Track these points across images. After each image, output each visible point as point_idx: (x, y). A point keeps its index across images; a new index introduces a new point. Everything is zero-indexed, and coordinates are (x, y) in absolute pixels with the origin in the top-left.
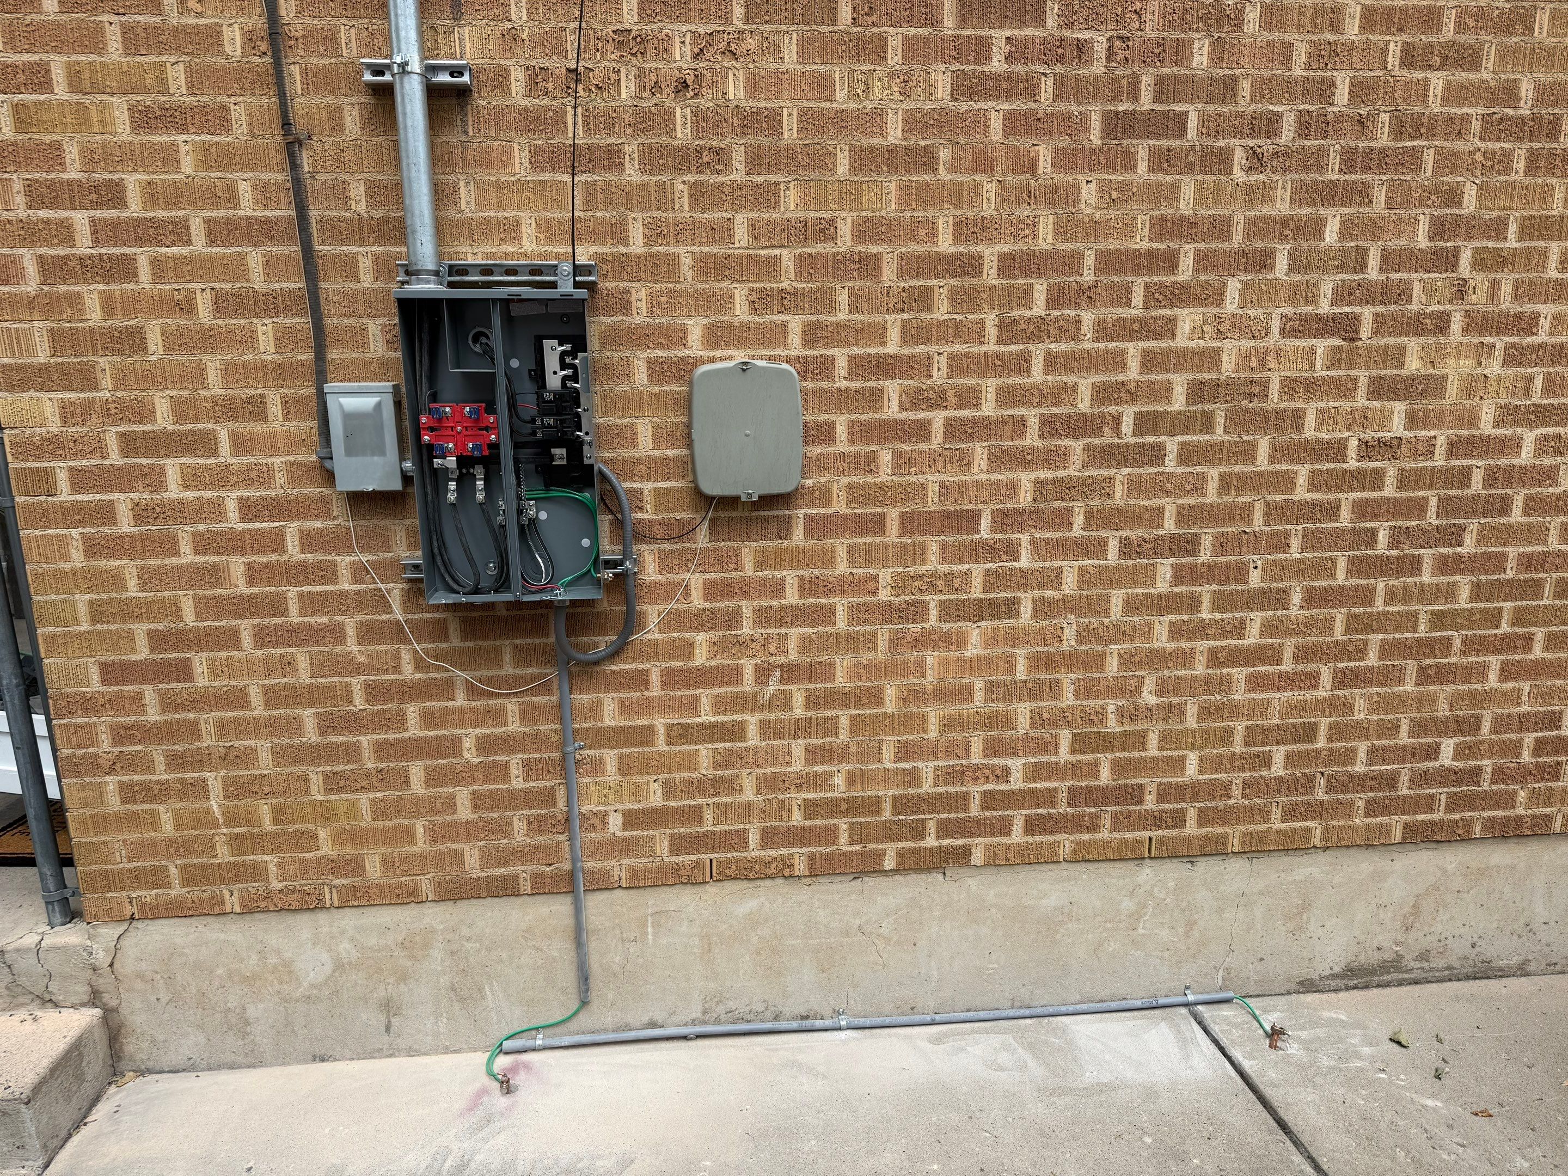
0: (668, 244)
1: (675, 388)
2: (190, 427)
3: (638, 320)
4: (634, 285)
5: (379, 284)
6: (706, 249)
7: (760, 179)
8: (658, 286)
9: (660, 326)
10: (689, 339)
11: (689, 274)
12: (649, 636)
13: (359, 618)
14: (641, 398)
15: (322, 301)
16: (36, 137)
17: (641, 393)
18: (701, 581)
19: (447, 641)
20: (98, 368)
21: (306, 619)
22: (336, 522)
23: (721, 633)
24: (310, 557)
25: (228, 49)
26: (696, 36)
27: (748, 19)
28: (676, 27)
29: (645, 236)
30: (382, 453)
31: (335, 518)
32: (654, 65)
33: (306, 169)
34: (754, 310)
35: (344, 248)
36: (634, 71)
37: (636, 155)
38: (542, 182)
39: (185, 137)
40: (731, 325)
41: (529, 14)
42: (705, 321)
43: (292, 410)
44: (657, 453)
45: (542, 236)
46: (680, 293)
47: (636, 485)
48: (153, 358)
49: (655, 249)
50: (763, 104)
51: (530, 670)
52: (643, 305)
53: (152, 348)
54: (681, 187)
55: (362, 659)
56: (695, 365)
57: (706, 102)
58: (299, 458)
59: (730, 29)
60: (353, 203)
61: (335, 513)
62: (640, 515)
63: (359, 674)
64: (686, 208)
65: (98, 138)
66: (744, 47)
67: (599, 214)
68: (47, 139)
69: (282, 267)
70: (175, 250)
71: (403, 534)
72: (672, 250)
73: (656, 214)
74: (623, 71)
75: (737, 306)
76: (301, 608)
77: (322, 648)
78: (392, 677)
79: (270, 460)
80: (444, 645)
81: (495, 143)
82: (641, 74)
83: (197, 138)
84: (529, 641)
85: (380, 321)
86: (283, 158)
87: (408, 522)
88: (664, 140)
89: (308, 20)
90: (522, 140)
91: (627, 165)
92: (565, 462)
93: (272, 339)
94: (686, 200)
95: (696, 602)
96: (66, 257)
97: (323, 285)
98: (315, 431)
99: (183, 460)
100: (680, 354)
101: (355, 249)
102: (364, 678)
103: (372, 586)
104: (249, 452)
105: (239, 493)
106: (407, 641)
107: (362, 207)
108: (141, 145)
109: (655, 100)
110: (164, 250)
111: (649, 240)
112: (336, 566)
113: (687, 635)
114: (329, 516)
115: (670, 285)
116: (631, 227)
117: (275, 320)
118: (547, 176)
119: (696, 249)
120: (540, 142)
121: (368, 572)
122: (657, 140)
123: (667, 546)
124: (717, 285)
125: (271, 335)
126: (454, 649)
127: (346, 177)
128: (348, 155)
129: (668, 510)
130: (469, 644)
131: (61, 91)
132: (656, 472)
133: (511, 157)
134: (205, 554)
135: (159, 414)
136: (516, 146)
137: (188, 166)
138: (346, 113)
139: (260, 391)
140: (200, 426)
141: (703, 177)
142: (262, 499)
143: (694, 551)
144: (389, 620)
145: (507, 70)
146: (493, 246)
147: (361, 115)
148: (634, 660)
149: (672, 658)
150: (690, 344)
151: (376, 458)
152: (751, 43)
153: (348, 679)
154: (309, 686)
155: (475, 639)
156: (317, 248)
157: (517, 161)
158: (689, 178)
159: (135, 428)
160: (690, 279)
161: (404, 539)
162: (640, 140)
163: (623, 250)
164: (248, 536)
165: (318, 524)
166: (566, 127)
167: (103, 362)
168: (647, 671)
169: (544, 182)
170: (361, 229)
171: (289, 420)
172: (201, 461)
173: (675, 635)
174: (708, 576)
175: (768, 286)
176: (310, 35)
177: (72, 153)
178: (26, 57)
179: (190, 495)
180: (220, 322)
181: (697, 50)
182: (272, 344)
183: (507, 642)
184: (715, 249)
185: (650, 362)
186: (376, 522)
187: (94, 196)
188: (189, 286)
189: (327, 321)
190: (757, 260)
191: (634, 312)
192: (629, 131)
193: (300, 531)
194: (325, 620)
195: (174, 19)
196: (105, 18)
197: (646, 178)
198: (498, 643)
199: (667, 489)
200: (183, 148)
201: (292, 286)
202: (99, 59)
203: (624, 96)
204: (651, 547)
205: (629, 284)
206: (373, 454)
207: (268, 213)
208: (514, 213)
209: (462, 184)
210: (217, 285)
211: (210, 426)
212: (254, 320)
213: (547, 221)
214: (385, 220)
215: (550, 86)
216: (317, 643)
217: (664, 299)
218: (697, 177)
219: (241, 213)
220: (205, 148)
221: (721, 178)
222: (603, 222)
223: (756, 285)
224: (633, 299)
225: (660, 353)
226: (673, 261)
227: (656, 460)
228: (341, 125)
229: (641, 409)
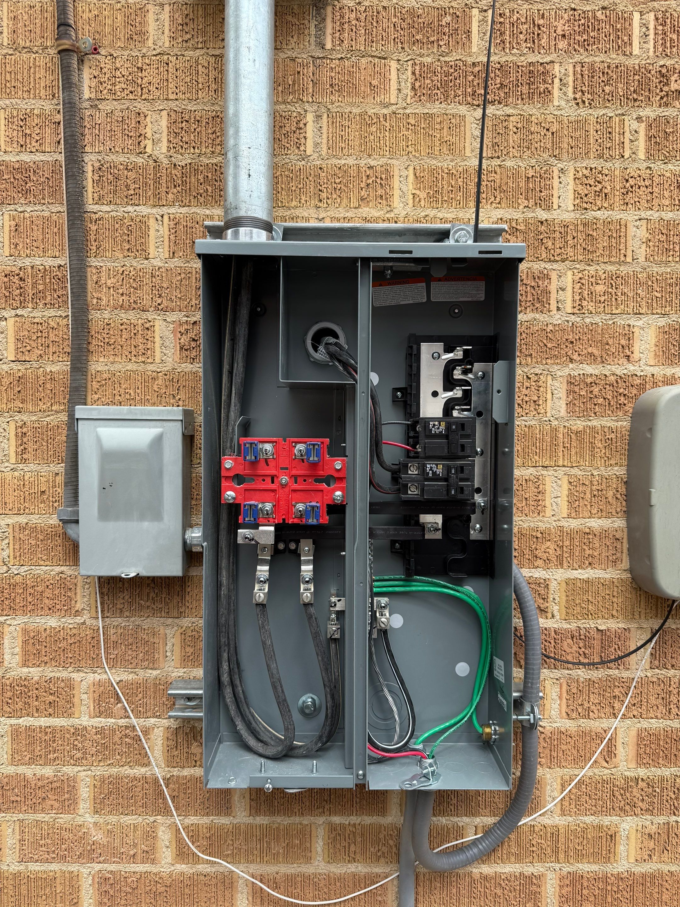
0: (611, 207)
1: (608, 422)
3: (557, 318)
4: (555, 266)
5: (176, 262)
8: (592, 269)
9: (591, 329)
10: (636, 348)
11: (642, 253)
12: (546, 821)
13: (100, 771)
14: (556, 438)
15: (90, 285)
17: (555, 430)
18: (634, 733)
19: (228, 814)
21: (22, 769)
22: (79, 620)
23: (662, 819)
24: (35, 673)
29: (577, 195)
30: (157, 516)
31: (78, 613)
33: (86, 94)
35: (130, 208)
37: (571, 79)
38: (429, 116)
42: (662, 322)
43: (31, 446)
44: (574, 524)
45: (423, 195)
46: (625, 279)
47: (540, 575)
49: (591, 215)
51: (352, 868)
52: (568, 296)
54: (635, 125)
55: (98, 836)
56: (642, 388)
58: (35, 519)
60: (149, 143)
61: (79, 606)
62: (543, 622)
63: (92, 860)
64: (642, 155)
67: (509, 163)
69: (37, 234)
71: (177, 640)
72: (616, 215)
73: (595, 163)
76: (14, 752)
77: (40, 817)
78: (141, 868)
80: (224, 820)
81: (363, 60)
84: (354, 819)
85: (173, 317)
86: (56, 78)
87: (186, 622)
88: (615, 58)
90: (403, 57)
91: (556, 92)
93: (11, 340)
94: (642, 143)
95: (623, 766)
97: (94, 262)
98: (60, 479)
100: (620, 371)
101: (144, 210)
102: (98, 867)
103: (123, 722)
106: (167, 812)
107: (161, 150)
109: (603, 2)
111: (582, 202)
112: (71, 687)
113: (606, 820)
114: (70, 611)
115: (609, 268)
116: (556, 182)
117: (19, 312)
118: (436, 108)
119: (654, 215)
120: (429, 60)
121: (119, 700)
122: (602, 57)
123: (582, 673)
125: (11, 334)
126: (236, 828)
127: (141, 106)
128: (149, 76)
129: (587, 615)
130: (262, 820)
132: (572, 554)
133: (385, 80)
136: (394, 65)
138: (151, 17)
143: (626, 684)
144: (144, 778)
146: (349, 208)
147: (172, 19)
148: (519, 859)
149: (580, 856)
150: (636, 356)
151: (146, 524)
153: (74, 868)
154: (16, 876)
155: (272, 813)
156: (91, 207)
157: (394, 85)
158: (649, 112)
160: (642, 259)
161: (177, 649)
162: (577, 58)
163: (542, 215)
165: (53, 622)
166: (469, 37)
168: (539, 877)
169: (431, 116)
170: (157, 181)
171: (24, 461)
173: (589, 819)
174: (645, 724)
183: (321, 820)
185: (571, 382)
186: (138, 620)
189: (94, 315)
191: (553, 306)
192: (562, 44)
193: (25, 631)
194: (48, 771)
197: (583, 112)
198: (306, 820)
199: (587, 581)
201: (50, 262)
204: (557, 673)
205: (548, 266)
206: (142, 518)
207: (26, 157)
208: (383, 161)
209: (310, 117)
213: (432, 171)
214: (193, 169)
216: (34, 808)
217: (600, 288)
218: (661, 112)
222: (515, 174)
224: (553, 288)
225: (589, 369)
226: (617, 232)
227: (571, 535)
228: (143, 33)
229: (553, 454)
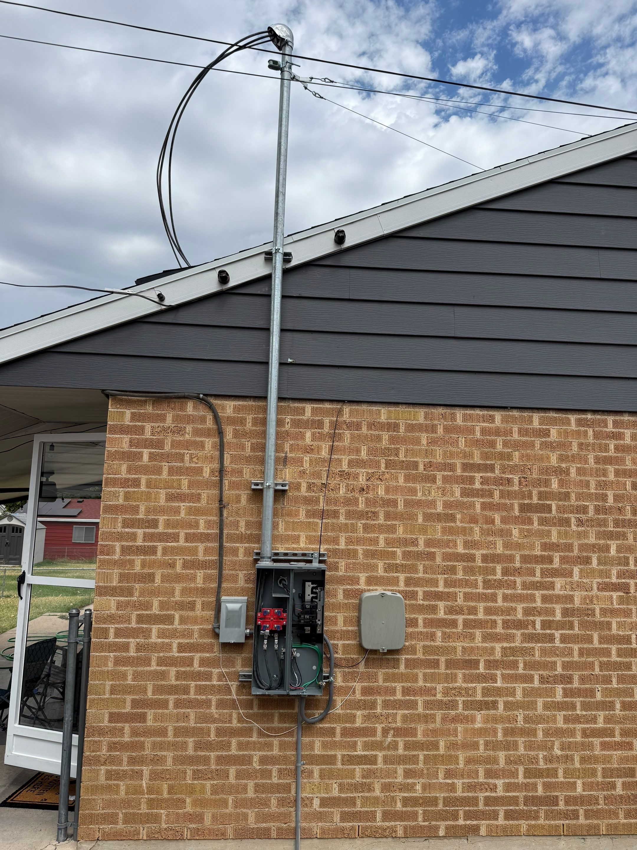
0: (354, 545)
1: (353, 601)
2: (165, 612)
3: (341, 573)
4: (340, 560)
5: (245, 558)
6: (368, 548)
7: (389, 523)
8: (349, 561)
9: (349, 576)
10: (360, 582)
11: (361, 557)
12: (337, 712)
13: (218, 697)
14: (340, 605)
15: (224, 564)
16: (131, 503)
17: (340, 603)
18: (360, 687)
19: (252, 710)
20: (134, 588)
21: (197, 697)
22: (215, 654)
23: (368, 711)
24: (202, 669)
25: (204, 475)
26: (368, 473)
27: (386, 468)
28: (361, 470)
29: (346, 542)
30: (239, 626)
32: (352, 483)
33: (225, 515)
34: (386, 571)
35: (234, 544)
36: (345, 484)
37: (344, 513)
39: (184, 504)
40: (377, 577)
41: (310, 465)
42: (367, 575)
43: (205, 607)
44: (345, 628)
45: (307, 542)
46: (358, 564)
47: (335, 642)
48: (156, 585)
49: (349, 547)
50: (391, 497)
51: (285, 725)
52: (343, 568)
53: (156, 581)
54: (360, 525)
55: (216, 716)
56: (362, 592)
57: (370, 495)
58: (205, 627)
59: (380, 471)
60: (240, 528)
61: (215, 651)
62: (336, 655)
63: (215, 723)
64: (361, 532)
65: (153, 504)
66: (385, 477)
67: (329, 534)
68: (135, 504)
69: (210, 551)
70: (172, 544)
71: (240, 660)
72: (355, 547)
73: (350, 534)
74: (341, 484)
75: (379, 569)
76: (195, 691)
77: (201, 710)
78: (228, 725)
79: (193, 627)
80: (251, 711)
81: (294, 508)
82: (347, 485)
83: (188, 504)
84: (286, 711)
85: (244, 572)
86: (217, 512)
87: (243, 655)
88: (355, 508)
89: (233, 466)
90: (303, 507)
91: (341, 517)
92: (309, 632)
93: (202, 578)
94: (361, 529)
95: (358, 696)
96: (132, 546)
97: (224, 558)
98: (213, 616)
99: (160, 626)
100: (356, 587)
101: (238, 545)
102: (216, 725)
103: (225, 683)
104: (186, 624)
105: (179, 641)
106: (236, 708)
107: (243, 530)
108: (168, 506)
109: (352, 494)
110: (169, 544)
111: (347, 544)
112: (212, 673)
113: (353, 712)
114: (213, 652)
115: (354, 561)
116: (340, 539)
117: (205, 571)
118: (311, 520)
119: (365, 547)
120: (310, 508)
121: (224, 677)
122: (352, 508)
123: (346, 670)
124: (372, 561)
125: (202, 576)
126: (254, 713)
127: (239, 519)
128: (241, 512)
129: (348, 653)
130: (261, 711)
131: (143, 488)
132: (344, 637)
133: (299, 513)
134: (161, 666)
135: (154, 607)
136: (301, 509)
137: (183, 515)
138: (242, 497)
139: (194, 599)
140: (169, 612)
141: (368, 522)
142: (188, 643)
143: (358, 673)
144: (230, 699)
145: (300, 483)
146: (289, 545)
147: (247, 498)
148: (330, 722)
149: (346, 722)
150: (360, 584)
151: (236, 629)
152: (387, 476)
153: (209, 725)
154: (194, 727)
155: (264, 709)
156: (225, 544)
157: (301, 514)
158: (363, 522)
159: (144, 612)
160: (362, 559)
161: (240, 663)
162: (346, 508)
163: (337, 547)
164: (179, 659)
165: (208, 655)
167: (137, 586)
168: (335, 728)
169: (310, 522)
170: (242, 537)
171: (203, 611)
172: (166, 627)
173: (348, 711)
174: (363, 684)
175: (391, 562)
176: (233, 470)
177: (142, 509)
178: (133, 476)
179: (160, 640)
180: (184, 571)
181: (368, 478)
182: (202, 580)
183: (277, 711)
184: (371, 548)
185: (344, 590)
186: (230, 655)
187: (147, 524)
188: (175, 557)
189: (224, 572)
190: (388, 552)
191: (340, 571)
192: (342, 505)
193: (200, 657)
194: (204, 697)
195: (187, 464)
196: (164, 464)
197: (347, 521)
198: (273, 711)
199: (348, 644)
200: (182, 508)
201: (213, 558)
202: (159, 477)
203: (341, 493)
204: (340, 670)
205: (338, 560)
206: (235, 627)
207: (209, 531)
208: (298, 533)
209: (280, 522)
210: (185, 557)
211: (173, 612)
212: (197, 571)
213: (310, 536)
214: (251, 535)
215: (315, 489)
216: (199, 708)
217: (351, 566)
218: (366, 521)
219: (199, 531)
220: (190, 508)
221: (375, 522)
222: (330, 537)
223: (387, 562)
224: (339, 566)
225: (348, 587)
226: (355, 552)
227: (344, 631)
228: (240, 501)
229: (340, 609)
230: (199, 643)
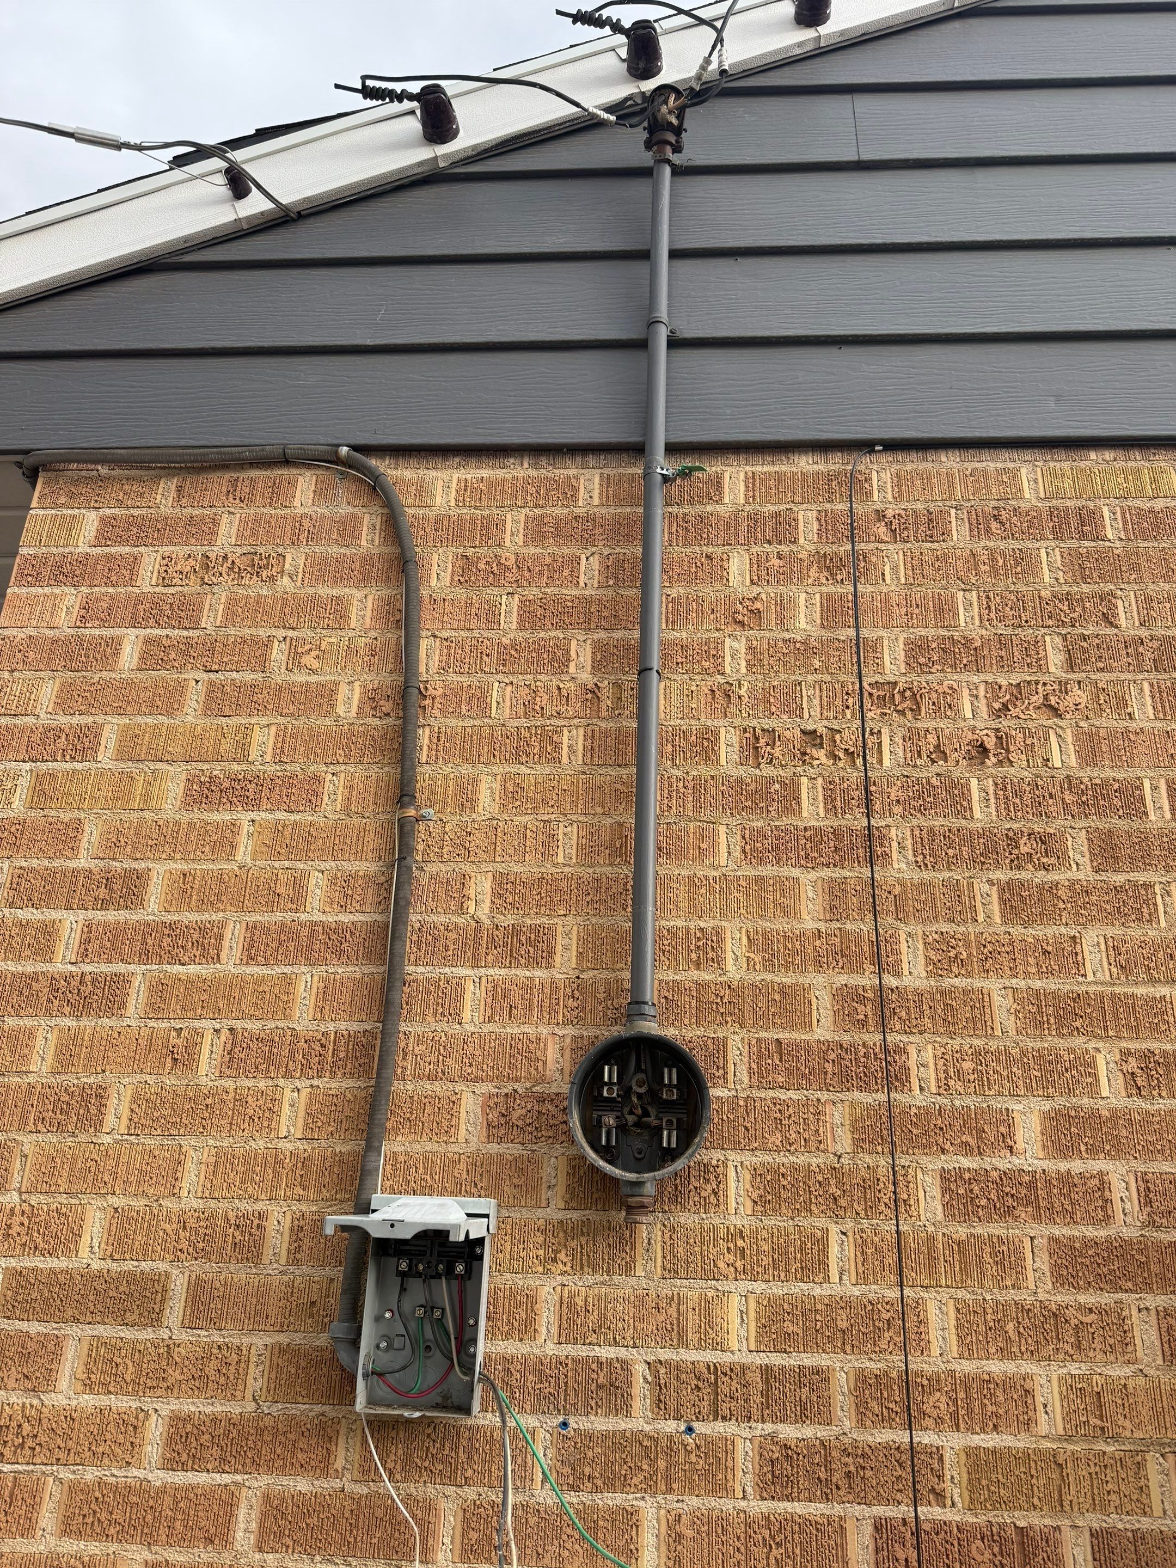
0: (969, 974)
2: (130, 1265)
4: (912, 1039)
5: (491, 1028)
6: (1037, 984)
7: (1119, 879)
8: (956, 1043)
10: (1019, 1136)
14: (931, 1249)
15: (395, 1053)
16: (53, 813)
17: (931, 1239)
25: (341, 710)
26: (995, 688)
27: (1071, 665)
28: (964, 677)
32: (932, 724)
33: (418, 855)
34: (1133, 1085)
35: (447, 970)
36: (900, 733)
37: (909, 843)
38: (760, 880)
39: (252, 815)
40: (1094, 1114)
41: (749, 666)
42: (1047, 1106)
43: (307, 1244)
45: (758, 959)
48: (107, 1139)
49: (948, 982)
50: (1109, 773)
52: (930, 1074)
53: (110, 1121)
54: (986, 888)
57: (1017, 771)
58: (299, 1339)
59: (1046, 678)
60: (472, 904)
61: (339, 1464)
64: (997, 919)
65: (135, 815)
66: (1069, 701)
67: (849, 926)
68: (66, 816)
69: (345, 997)
70: (192, 969)
72: (978, 983)
73: (945, 927)
74: (886, 733)
75: (1104, 1081)
79: (246, 1340)
81: (692, 825)
82: (912, 737)
83: (270, 817)
85: (483, 1088)
86: (384, 843)
88: (956, 822)
90: (732, 822)
91: (895, 856)
93: (302, 1113)
94: (996, 908)
96: (35, 977)
97: (402, 1027)
98: (337, 1287)
99: (100, 1330)
100: (1003, 1165)
101: (461, 971)
104: (214, 1323)
105: (174, 1405)
107: (484, 912)
108: (191, 825)
109: (935, 769)
110: (178, 968)
111: (936, 968)
114: (328, 1470)
115: (976, 1042)
116: (904, 946)
118: (768, 871)
119: (1021, 983)
120: (759, 824)
122: (942, 821)
124: (1061, 1043)
125: (302, 1107)
127: (467, 868)
128: (478, 839)
131: (106, 758)
133: (715, 844)
135: (85, 1241)
136: (723, 829)
137: (244, 853)
139: (260, 1206)
140: (145, 1266)
141: (1023, 875)
142: (215, 1420)
145: (715, 733)
147: (503, 788)
150: (1020, 1146)
152: (1079, 696)
156: (407, 969)
157: (724, 849)
158: (1001, 875)
159: (38, 1262)
160: (1012, 1032)
162: (912, 823)
165: (303, 1486)
166: (799, 804)
169: (762, 878)
170: (477, 943)
172: (127, 1334)
175: (1156, 1046)
176: (452, 694)
177: (92, 835)
178: (77, 720)
179: (89, 1401)
180: (229, 1084)
181: (997, 705)
182: (300, 1122)
184: (1052, 984)
185: (945, 1177)
187: (102, 893)
188: (197, 1024)
190: (1131, 1004)
191: (915, 1086)
192: (897, 809)
193: (267, 1498)
195: (280, 676)
196: (191, 675)
197: (927, 875)
200: (246, 827)
201: (355, 1027)
202: (166, 721)
203: (887, 763)
205: (905, 1038)
207: (343, 918)
208: (712, 923)
210: (238, 1025)
211: (162, 1266)
212: (281, 1082)
214: (515, 930)
215: (777, 752)
217: (967, 1065)
218: (1011, 874)
219: (303, 917)
220: (278, 829)
221: (1054, 876)
222: (858, 938)
223: (1133, 1046)
224: (912, 1064)
225: (966, 1162)
226: (980, 1001)
227: (966, 1382)
230: (268, 1421)
